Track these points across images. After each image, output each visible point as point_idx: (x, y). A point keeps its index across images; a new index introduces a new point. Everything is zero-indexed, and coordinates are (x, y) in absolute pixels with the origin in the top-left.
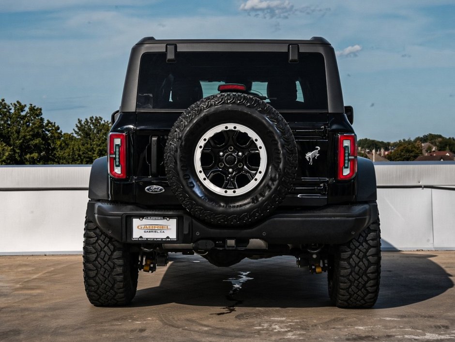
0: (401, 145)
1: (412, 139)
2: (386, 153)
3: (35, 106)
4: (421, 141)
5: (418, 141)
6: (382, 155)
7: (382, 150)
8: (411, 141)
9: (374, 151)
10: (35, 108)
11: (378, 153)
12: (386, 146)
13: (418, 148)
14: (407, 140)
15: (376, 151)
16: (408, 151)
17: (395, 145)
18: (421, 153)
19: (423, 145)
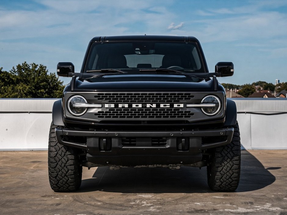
0: (245, 87)
1: (251, 84)
2: (238, 91)
3: (43, 65)
4: (255, 85)
5: (254, 85)
6: (235, 92)
7: (236, 89)
8: (250, 85)
9: (231, 90)
10: (43, 66)
11: (233, 91)
12: (238, 87)
13: (253, 88)
14: (248, 84)
15: (233, 90)
16: (248, 90)
17: (242, 87)
18: (255, 91)
19: (256, 87)
